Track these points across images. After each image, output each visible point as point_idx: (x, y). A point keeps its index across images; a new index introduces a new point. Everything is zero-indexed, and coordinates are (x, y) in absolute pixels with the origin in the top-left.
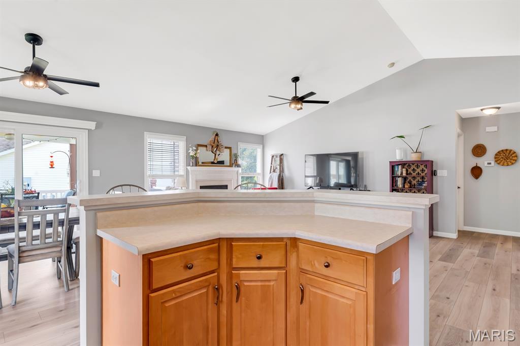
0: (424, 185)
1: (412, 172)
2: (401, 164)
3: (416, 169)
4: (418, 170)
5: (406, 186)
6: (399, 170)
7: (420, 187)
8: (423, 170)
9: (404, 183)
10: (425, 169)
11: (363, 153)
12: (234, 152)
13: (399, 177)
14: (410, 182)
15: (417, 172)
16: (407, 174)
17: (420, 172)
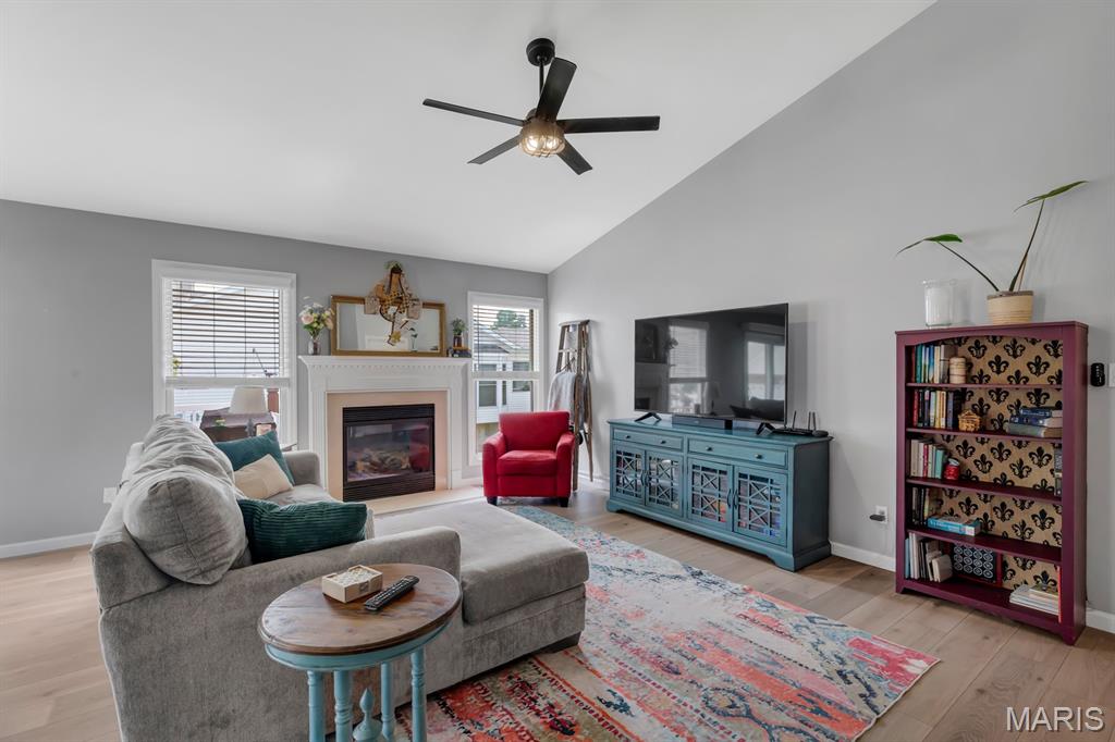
0: (1046, 423)
1: (988, 371)
2: (943, 342)
3: (1005, 357)
4: (1018, 365)
5: (963, 425)
6: (934, 366)
7: (1029, 430)
8: (1038, 365)
9: (957, 411)
10: (1046, 357)
11: (804, 308)
12: (451, 316)
13: (935, 389)
14: (981, 410)
15: (1011, 371)
16: (969, 378)
17: (1025, 372)
